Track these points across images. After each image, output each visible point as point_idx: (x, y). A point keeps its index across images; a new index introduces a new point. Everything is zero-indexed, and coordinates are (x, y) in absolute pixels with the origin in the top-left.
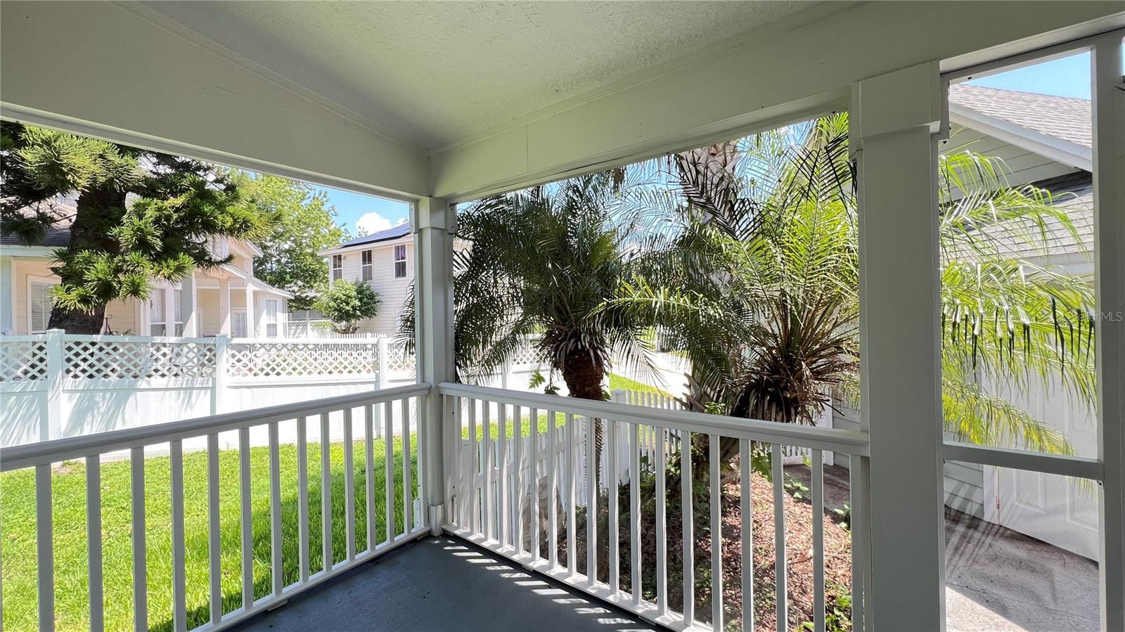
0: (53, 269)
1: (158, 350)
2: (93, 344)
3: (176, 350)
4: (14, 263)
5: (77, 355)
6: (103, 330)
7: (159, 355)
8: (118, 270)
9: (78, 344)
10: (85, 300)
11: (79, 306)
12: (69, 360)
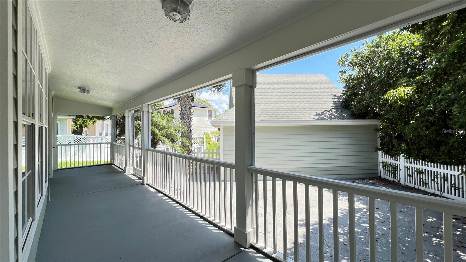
0: (73, 122)
1: (91, 139)
2: (79, 137)
3: (95, 139)
4: (67, 119)
5: (76, 139)
6: (82, 135)
7: (91, 140)
8: (83, 122)
9: (76, 137)
10: (77, 128)
11: (76, 129)
12: (75, 140)
